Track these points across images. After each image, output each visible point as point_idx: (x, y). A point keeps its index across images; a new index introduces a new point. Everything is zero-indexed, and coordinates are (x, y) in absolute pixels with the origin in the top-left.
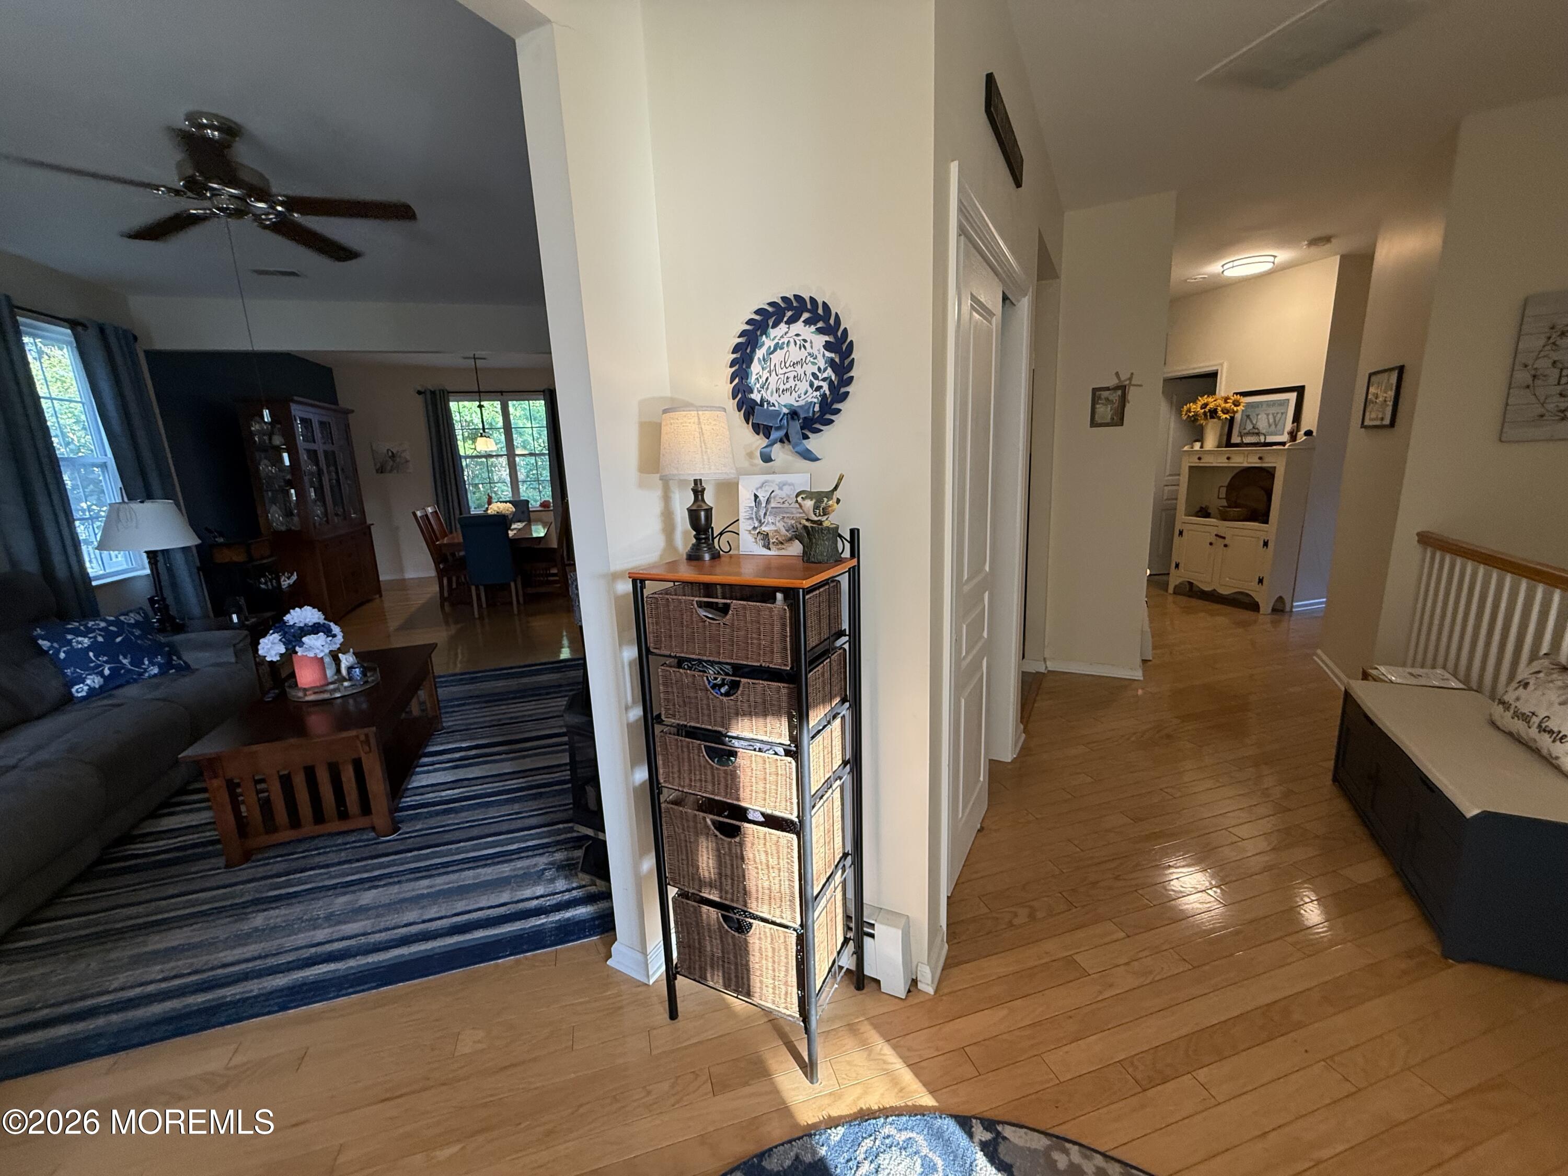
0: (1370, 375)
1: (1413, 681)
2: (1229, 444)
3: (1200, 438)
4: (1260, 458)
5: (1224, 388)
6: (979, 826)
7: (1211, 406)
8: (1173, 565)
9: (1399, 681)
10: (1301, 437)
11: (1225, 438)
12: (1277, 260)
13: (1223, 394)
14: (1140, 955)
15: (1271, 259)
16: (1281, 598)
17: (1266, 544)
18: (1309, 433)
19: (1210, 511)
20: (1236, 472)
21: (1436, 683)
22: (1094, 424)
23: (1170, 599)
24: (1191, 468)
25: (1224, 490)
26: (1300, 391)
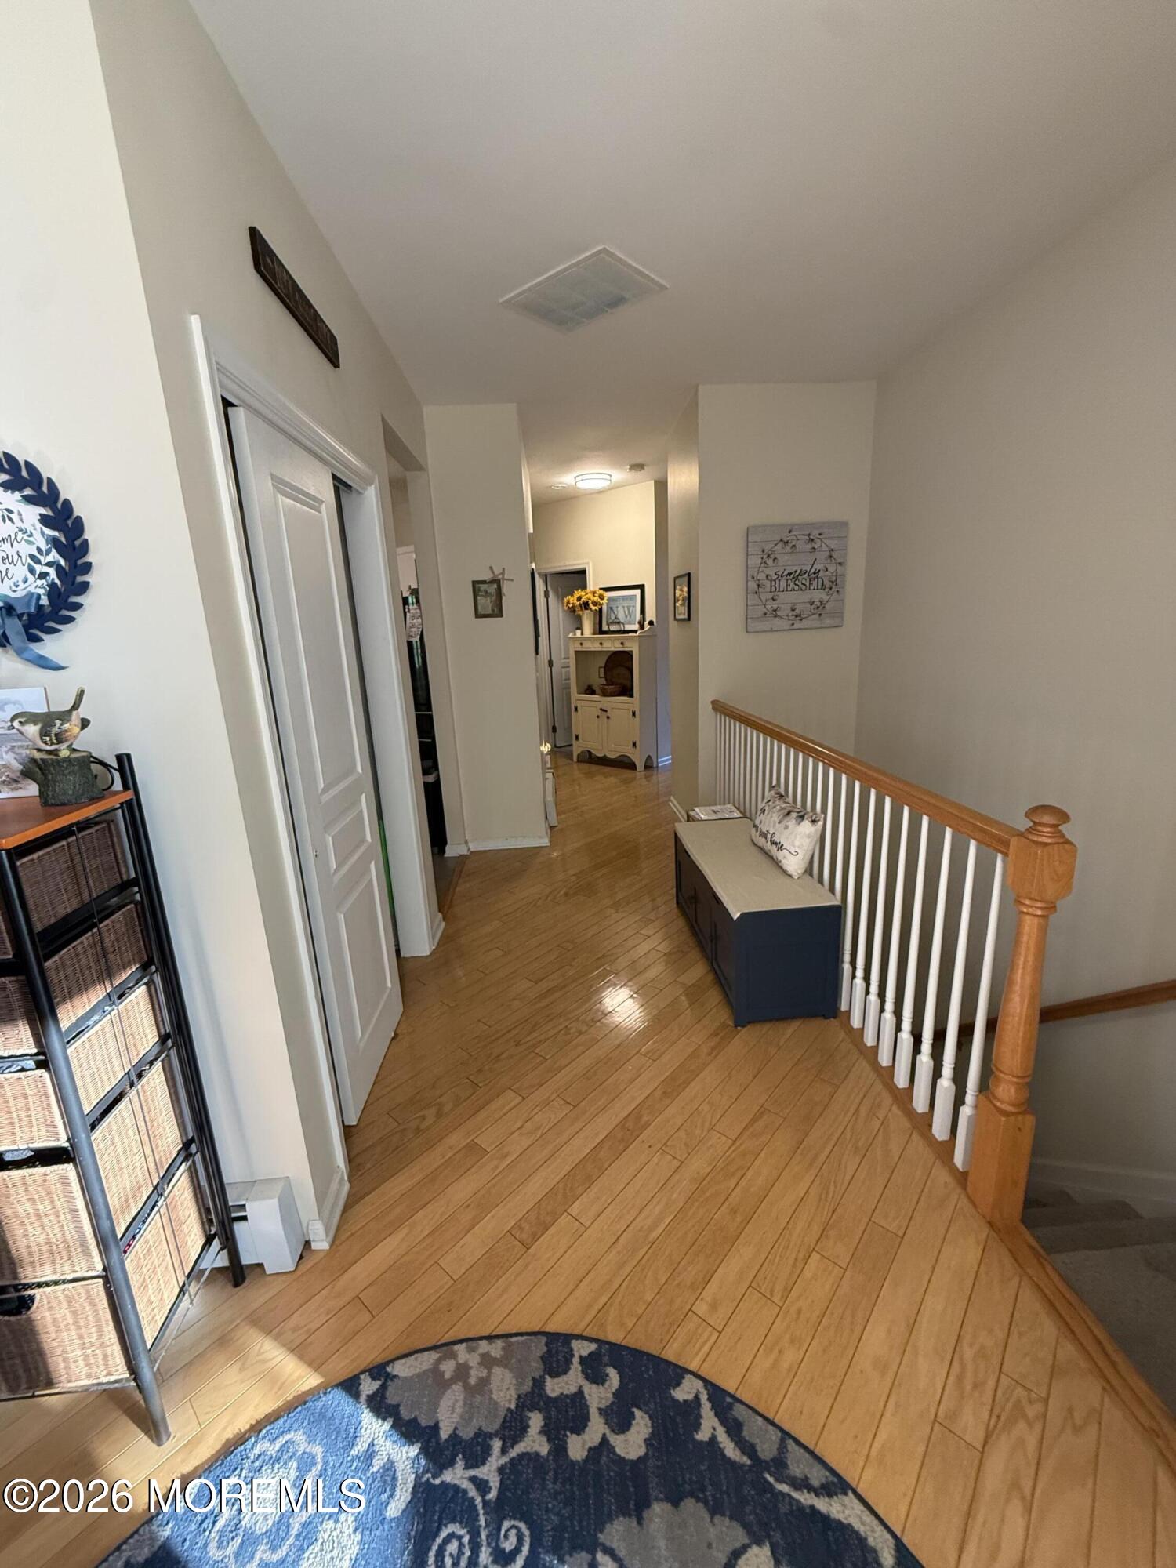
0: (675, 579)
1: (714, 817)
2: (601, 632)
3: (580, 628)
4: (622, 644)
5: (592, 584)
6: (393, 1035)
7: (584, 599)
8: (574, 738)
9: (706, 818)
10: (647, 627)
11: (598, 626)
12: (614, 479)
13: (592, 589)
14: (532, 1115)
15: (608, 477)
16: (649, 757)
17: (634, 714)
18: (651, 623)
19: (594, 688)
20: (609, 654)
21: (727, 816)
22: (478, 615)
23: (575, 766)
24: (576, 652)
25: (602, 670)
26: (642, 587)
